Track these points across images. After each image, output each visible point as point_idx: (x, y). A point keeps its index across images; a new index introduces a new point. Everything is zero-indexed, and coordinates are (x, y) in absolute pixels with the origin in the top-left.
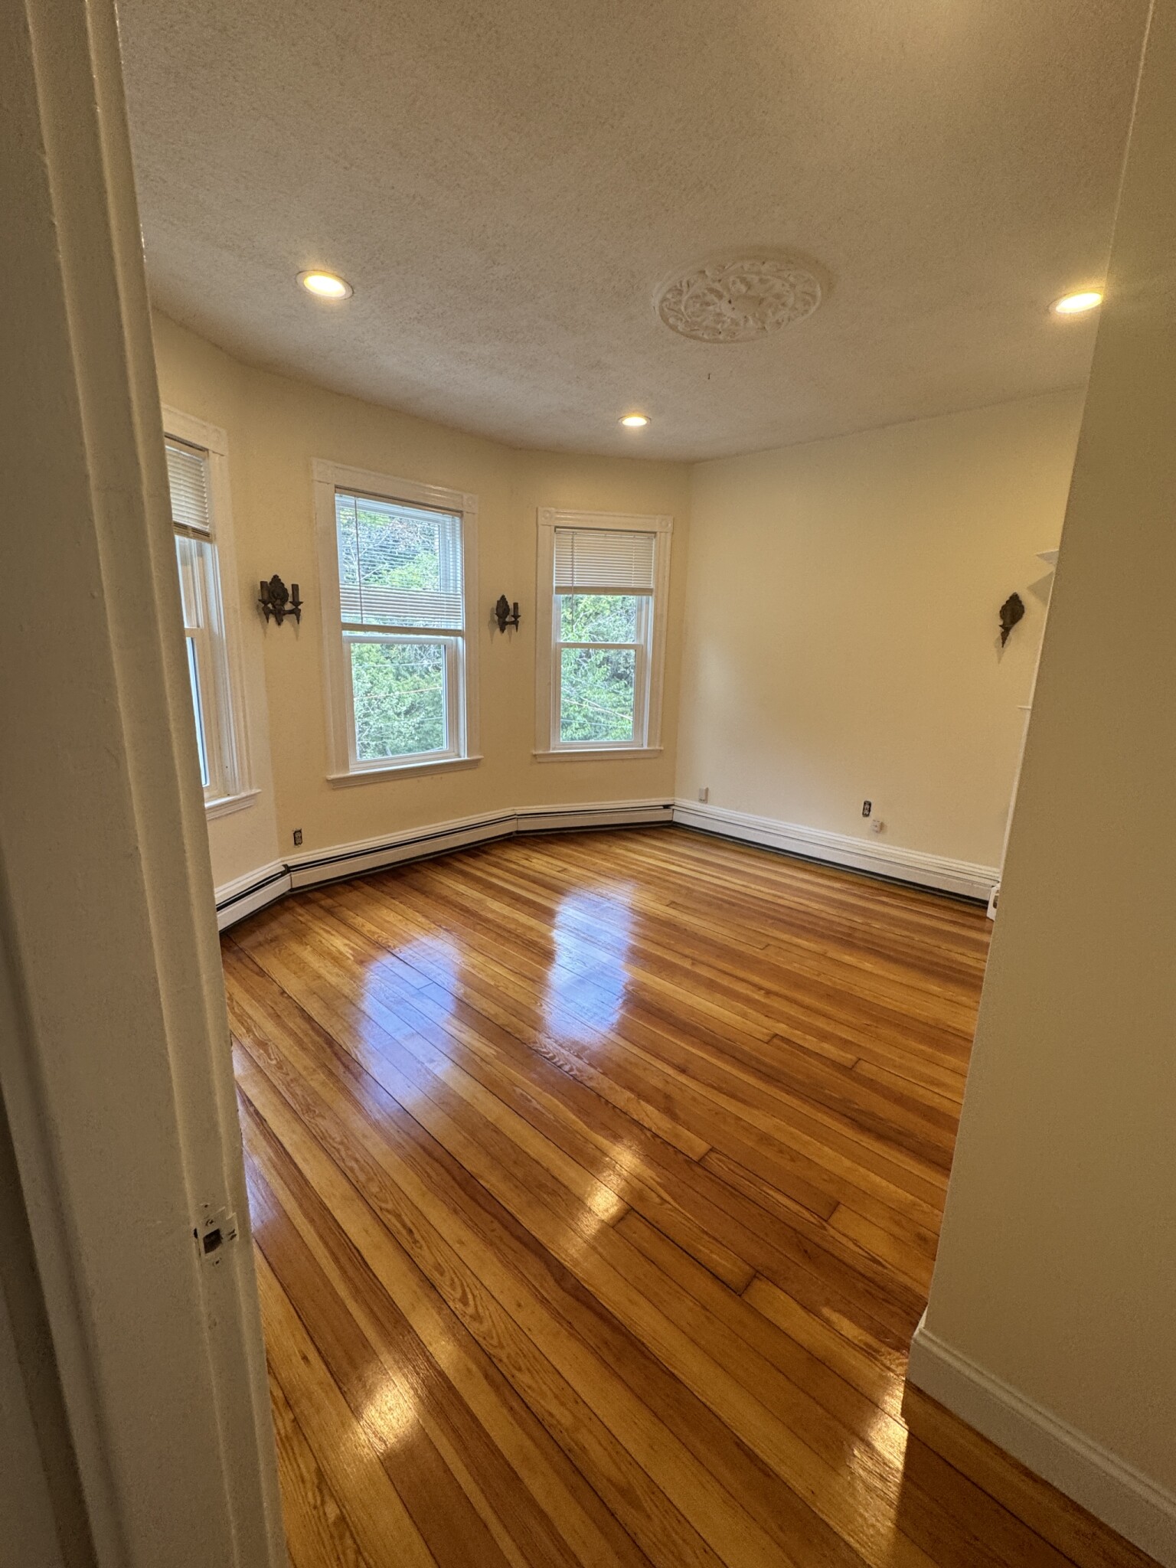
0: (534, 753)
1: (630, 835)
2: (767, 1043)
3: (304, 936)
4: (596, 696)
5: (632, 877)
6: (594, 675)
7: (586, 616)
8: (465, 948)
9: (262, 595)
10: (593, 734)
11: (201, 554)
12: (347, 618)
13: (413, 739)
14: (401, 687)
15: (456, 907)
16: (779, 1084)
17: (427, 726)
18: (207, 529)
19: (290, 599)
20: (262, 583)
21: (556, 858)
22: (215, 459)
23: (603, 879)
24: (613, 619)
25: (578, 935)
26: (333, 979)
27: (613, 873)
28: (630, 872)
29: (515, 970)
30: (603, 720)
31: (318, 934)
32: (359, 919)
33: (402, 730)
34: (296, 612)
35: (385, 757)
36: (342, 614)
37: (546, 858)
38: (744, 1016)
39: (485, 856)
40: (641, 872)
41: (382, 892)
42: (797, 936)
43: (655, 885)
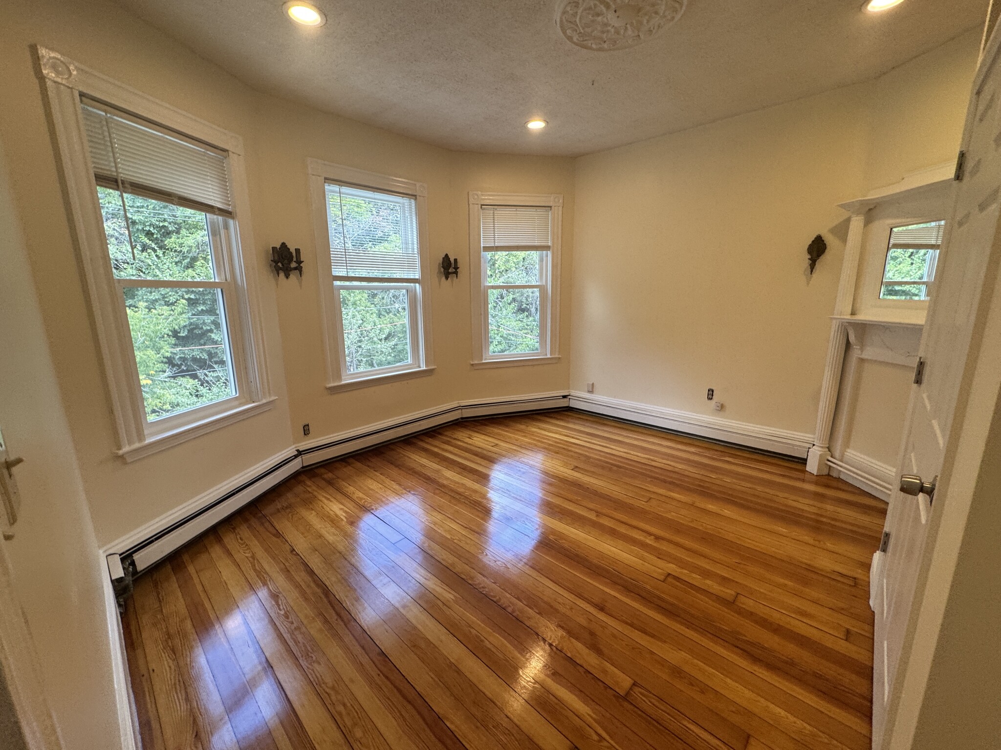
0: (472, 363)
1: (539, 417)
2: (663, 582)
3: (311, 503)
4: (508, 323)
5: (545, 448)
6: (506, 310)
7: (500, 272)
8: (427, 509)
9: (274, 257)
10: (507, 348)
11: (226, 227)
12: (337, 271)
13: (391, 356)
14: (381, 323)
15: (420, 476)
16: (679, 619)
17: (400, 347)
18: (230, 209)
19: (295, 259)
20: (274, 248)
21: (490, 436)
22: (233, 158)
23: (523, 451)
24: (517, 273)
25: (510, 495)
26: (331, 538)
27: (531, 446)
28: (543, 445)
29: (465, 525)
30: (513, 339)
31: (321, 501)
32: (351, 488)
33: (383, 350)
34: (299, 269)
35: (373, 369)
36: (333, 270)
37: (483, 437)
38: (642, 558)
39: (440, 436)
40: (550, 445)
41: (368, 466)
42: (670, 490)
43: (562, 454)
